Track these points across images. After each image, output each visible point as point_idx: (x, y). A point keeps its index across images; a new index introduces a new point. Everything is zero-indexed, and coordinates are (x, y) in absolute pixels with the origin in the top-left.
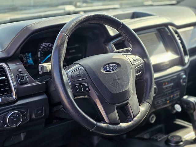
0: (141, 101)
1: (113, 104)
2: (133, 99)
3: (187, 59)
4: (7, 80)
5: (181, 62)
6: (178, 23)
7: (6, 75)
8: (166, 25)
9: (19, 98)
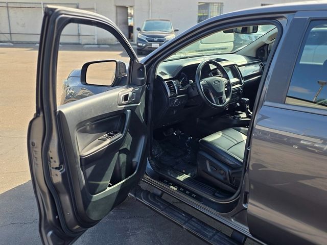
0: (227, 97)
1: (217, 96)
2: (224, 96)
3: (243, 81)
4: (174, 87)
5: (240, 83)
6: (238, 64)
7: (173, 85)
8: (234, 65)
9: (178, 95)
